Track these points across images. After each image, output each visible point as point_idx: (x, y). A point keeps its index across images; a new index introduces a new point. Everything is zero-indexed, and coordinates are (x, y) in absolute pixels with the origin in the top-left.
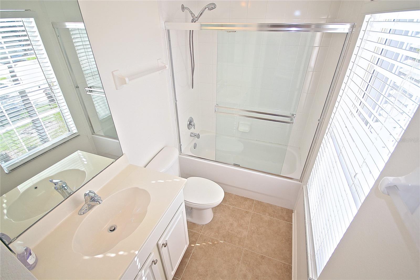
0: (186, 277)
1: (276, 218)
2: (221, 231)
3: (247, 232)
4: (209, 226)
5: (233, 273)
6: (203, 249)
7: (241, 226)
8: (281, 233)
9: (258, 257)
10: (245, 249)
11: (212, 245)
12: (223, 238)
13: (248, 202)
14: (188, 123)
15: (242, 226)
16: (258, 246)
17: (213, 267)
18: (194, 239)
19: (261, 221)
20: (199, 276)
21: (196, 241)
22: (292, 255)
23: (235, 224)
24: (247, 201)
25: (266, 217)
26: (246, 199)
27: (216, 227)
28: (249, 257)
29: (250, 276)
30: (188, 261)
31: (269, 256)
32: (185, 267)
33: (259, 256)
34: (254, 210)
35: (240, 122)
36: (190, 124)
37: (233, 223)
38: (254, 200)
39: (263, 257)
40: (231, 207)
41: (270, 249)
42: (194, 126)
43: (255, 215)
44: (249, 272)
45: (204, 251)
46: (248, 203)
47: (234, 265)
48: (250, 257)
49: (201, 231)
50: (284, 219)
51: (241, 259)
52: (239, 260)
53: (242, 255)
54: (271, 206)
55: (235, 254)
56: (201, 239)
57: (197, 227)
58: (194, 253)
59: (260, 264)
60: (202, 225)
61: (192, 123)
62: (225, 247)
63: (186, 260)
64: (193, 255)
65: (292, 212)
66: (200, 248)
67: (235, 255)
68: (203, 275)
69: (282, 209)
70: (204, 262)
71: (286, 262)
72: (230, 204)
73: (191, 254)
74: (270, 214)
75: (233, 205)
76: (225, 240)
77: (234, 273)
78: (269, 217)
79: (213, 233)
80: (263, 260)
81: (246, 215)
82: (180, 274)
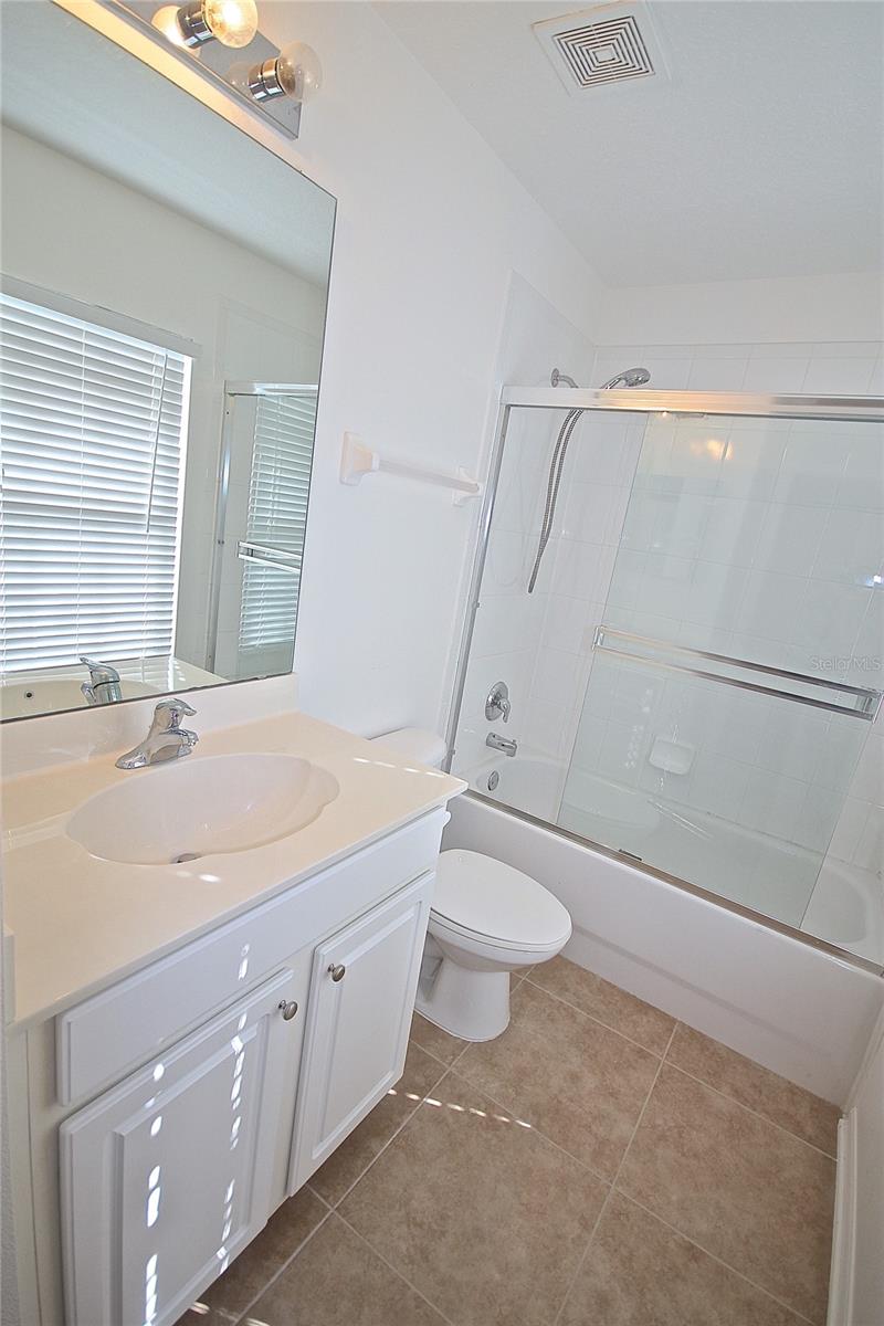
0: (357, 1207)
1: (762, 1116)
2: (530, 1088)
3: (634, 1126)
4: (486, 1052)
5: (552, 1267)
6: (446, 1128)
7: (611, 1095)
8: (782, 1179)
9: (672, 1245)
10: (620, 1189)
11: (484, 1123)
12: (533, 1114)
13: (652, 1020)
14: (490, 700)
15: (617, 1098)
16: (674, 1198)
17: (471, 1214)
18: (419, 1080)
19: (700, 1107)
20: (409, 1226)
21: (428, 1088)
22: (828, 1286)
23: (590, 1082)
24: (646, 1014)
25: (722, 1100)
26: (644, 1007)
27: (511, 1066)
28: (632, 1229)
29: (624, 1309)
30: (381, 1148)
31: (720, 1255)
32: (363, 1167)
33: (675, 1241)
34: (674, 1055)
35: (657, 738)
36: (496, 703)
37: (579, 1075)
38: (674, 1021)
39: (693, 1254)
40: (582, 1016)
41: (730, 1231)
42: (506, 711)
43: (676, 1075)
44: (622, 1291)
45: (449, 1135)
46: (649, 1021)
47: (559, 1237)
48: (636, 1229)
49: (453, 1060)
50: (799, 1129)
51: (597, 1225)
52: (586, 1225)
53: (603, 1208)
54: (746, 1063)
55: (571, 1194)
56: (448, 1089)
57: (440, 1041)
58: (409, 1128)
59: (677, 1276)
60: (459, 1041)
61: (503, 702)
62: (533, 1151)
63: (373, 1145)
64: (406, 1134)
65: (836, 1113)
66: (437, 1117)
67: (570, 1200)
68: (426, 1227)
69: (793, 1090)
70: (438, 1178)
71: (798, 1310)
72: (579, 1005)
73: (396, 1129)
74: (737, 1093)
75: (590, 1011)
76: (537, 1126)
77: (555, 1268)
78: (733, 1100)
79: (497, 1084)
80: (693, 1265)
81: (636, 1061)
82: (339, 1187)
